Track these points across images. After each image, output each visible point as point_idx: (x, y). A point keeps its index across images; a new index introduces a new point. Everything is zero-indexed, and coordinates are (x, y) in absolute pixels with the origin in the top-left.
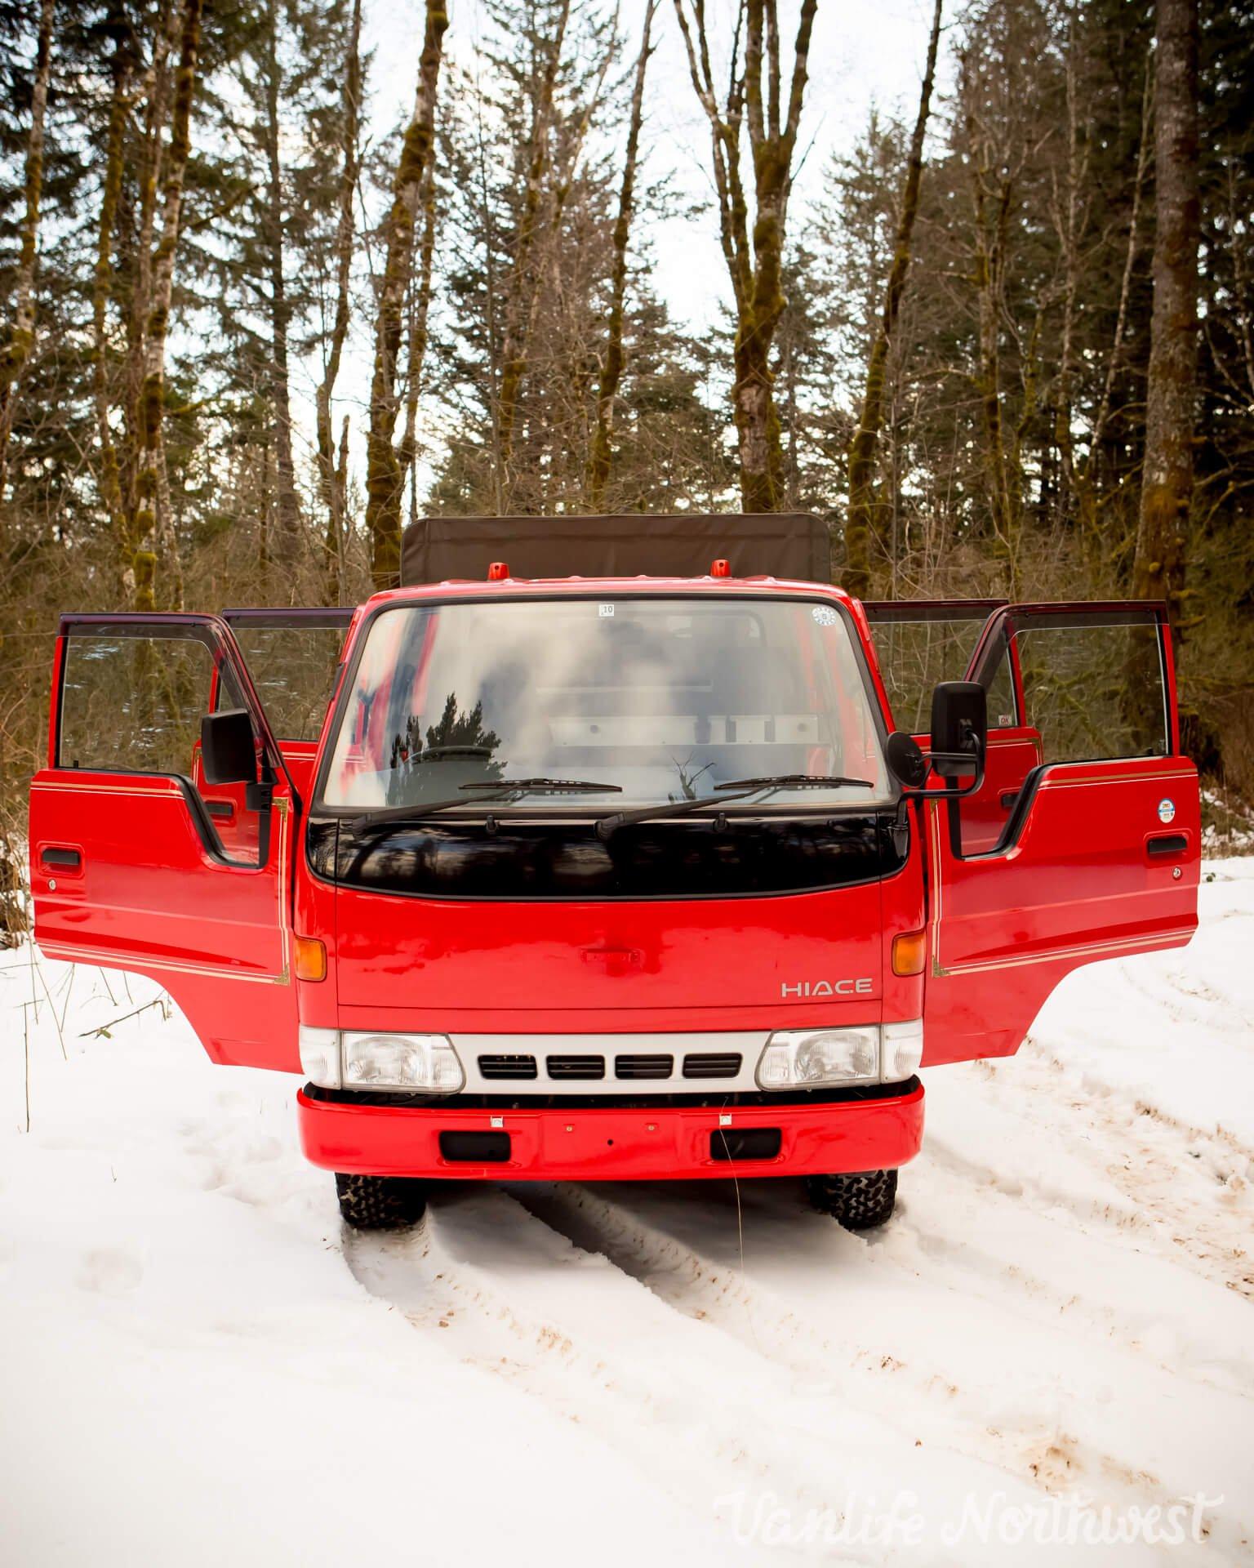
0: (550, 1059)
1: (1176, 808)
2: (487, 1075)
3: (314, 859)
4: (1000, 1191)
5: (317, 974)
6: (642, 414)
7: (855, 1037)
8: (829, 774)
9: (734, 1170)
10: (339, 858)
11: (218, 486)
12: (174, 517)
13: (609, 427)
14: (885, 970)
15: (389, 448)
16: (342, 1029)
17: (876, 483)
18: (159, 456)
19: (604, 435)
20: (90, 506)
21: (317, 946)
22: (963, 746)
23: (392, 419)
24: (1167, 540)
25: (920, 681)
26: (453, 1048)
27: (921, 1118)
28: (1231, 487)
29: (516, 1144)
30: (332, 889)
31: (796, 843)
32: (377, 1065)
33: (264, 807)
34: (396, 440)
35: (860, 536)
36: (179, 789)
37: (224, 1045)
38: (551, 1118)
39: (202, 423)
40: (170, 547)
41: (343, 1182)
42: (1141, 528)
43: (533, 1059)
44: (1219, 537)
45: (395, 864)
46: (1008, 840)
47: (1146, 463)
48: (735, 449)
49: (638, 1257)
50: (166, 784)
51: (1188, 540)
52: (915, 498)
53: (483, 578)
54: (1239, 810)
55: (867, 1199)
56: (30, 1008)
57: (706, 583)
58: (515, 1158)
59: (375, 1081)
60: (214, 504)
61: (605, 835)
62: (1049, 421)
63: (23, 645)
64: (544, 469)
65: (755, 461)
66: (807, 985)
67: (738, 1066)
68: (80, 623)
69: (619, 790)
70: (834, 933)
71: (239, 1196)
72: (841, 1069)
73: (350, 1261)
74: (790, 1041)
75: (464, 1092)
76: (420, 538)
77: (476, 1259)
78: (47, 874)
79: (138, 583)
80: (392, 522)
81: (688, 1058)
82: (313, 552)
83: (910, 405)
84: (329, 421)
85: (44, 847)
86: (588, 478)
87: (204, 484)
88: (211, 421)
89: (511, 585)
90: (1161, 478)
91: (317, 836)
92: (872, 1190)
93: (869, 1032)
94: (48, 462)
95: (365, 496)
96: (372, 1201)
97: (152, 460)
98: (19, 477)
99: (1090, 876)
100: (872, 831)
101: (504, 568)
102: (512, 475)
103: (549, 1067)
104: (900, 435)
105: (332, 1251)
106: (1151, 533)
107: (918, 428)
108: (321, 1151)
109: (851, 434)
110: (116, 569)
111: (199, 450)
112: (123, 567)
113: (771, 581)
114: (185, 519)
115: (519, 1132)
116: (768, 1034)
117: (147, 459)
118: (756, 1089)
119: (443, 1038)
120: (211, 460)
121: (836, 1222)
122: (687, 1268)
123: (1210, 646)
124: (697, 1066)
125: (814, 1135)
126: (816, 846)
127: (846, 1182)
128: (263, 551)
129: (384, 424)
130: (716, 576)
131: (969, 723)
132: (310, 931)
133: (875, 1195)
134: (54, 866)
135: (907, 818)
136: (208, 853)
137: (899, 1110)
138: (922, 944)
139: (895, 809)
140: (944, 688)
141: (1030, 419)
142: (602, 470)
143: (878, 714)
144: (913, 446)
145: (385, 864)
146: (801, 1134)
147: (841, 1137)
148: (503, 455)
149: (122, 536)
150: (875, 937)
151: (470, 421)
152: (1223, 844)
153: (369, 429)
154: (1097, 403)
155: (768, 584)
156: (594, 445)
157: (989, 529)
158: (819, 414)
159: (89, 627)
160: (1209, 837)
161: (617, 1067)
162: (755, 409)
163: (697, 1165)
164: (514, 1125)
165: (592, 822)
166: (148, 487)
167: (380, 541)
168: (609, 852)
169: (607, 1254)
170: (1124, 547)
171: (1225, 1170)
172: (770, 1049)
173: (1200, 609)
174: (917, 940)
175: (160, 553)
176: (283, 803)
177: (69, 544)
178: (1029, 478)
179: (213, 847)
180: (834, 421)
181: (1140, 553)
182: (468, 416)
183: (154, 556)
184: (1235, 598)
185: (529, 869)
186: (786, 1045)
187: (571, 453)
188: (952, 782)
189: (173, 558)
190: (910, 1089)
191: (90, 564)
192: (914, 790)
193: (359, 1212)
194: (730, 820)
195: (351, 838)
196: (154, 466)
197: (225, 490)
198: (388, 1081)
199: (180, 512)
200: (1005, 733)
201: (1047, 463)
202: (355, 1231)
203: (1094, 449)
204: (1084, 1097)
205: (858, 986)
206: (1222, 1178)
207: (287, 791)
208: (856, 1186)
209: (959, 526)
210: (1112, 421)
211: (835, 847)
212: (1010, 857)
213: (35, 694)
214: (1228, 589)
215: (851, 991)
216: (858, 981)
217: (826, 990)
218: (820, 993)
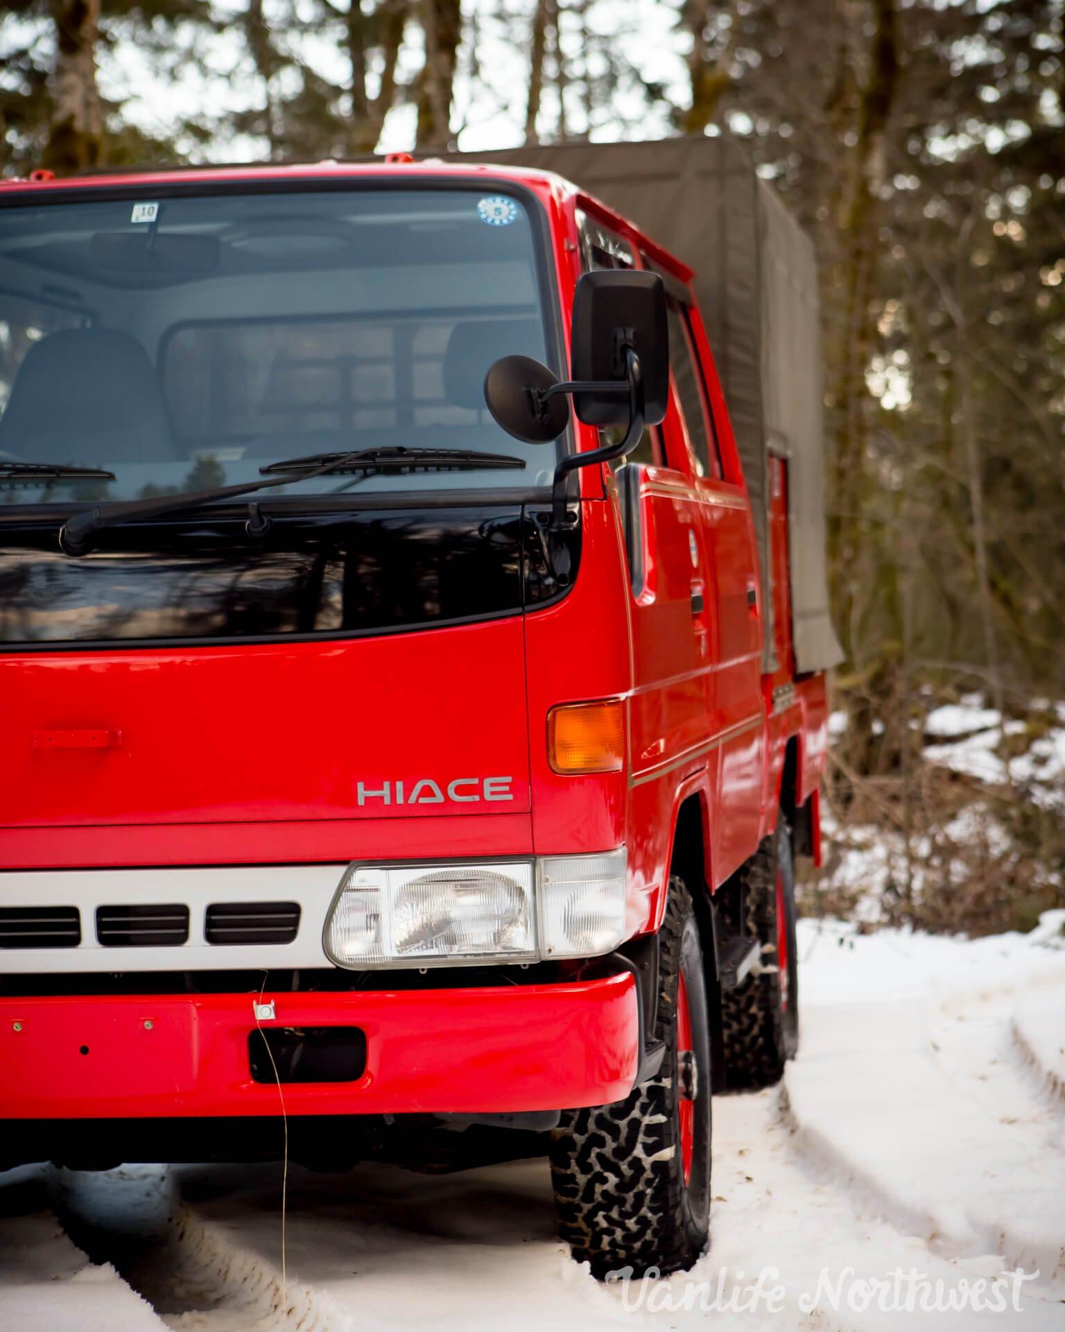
66: (400, 785)
67: (295, 923)
81: (213, 910)
118: (326, 964)
124: (227, 923)
163: (230, 1091)
172: (346, 895)
186: (377, 889)
205: (487, 789)
215: (477, 798)
216: (487, 782)
217: (432, 794)
218: (423, 800)
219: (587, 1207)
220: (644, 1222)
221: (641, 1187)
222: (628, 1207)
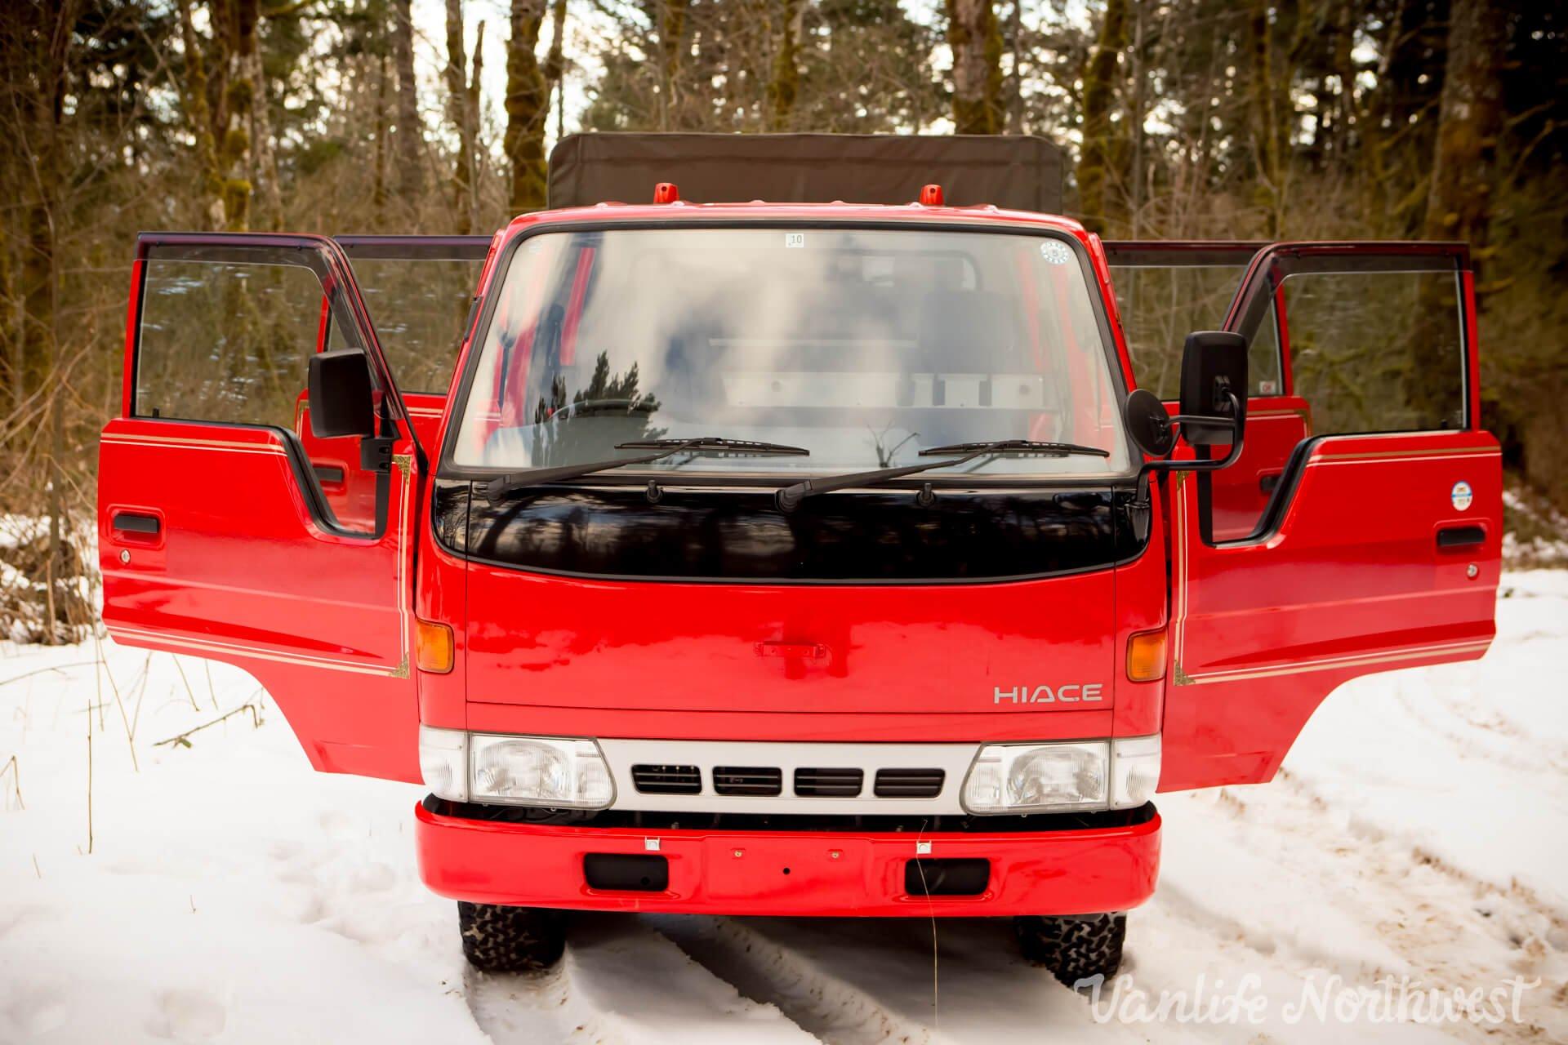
0: (717, 771)
1: (1474, 492)
2: (642, 789)
3: (441, 530)
4: (1248, 946)
5: (443, 665)
6: (837, 29)
7: (1079, 753)
8: (1056, 440)
9: (932, 907)
10: (470, 528)
11: (325, 104)
12: (272, 141)
13: (796, 41)
14: (1119, 677)
15: (532, 59)
16: (471, 731)
17: (1115, 117)
18: (254, 64)
19: (790, 50)
20: (171, 125)
21: (443, 631)
22: (1218, 409)
23: (536, 25)
24: (1468, 187)
25: (1163, 350)
26: (602, 755)
27: (1157, 854)
28: (1549, 127)
29: (675, 870)
30: (461, 565)
31: (1013, 521)
32: (511, 774)
33: (382, 466)
34: (541, 51)
35: (1095, 178)
36: (280, 444)
37: (329, 748)
38: (718, 842)
39: (306, 27)
40: (268, 175)
41: (468, 913)
42: (1435, 174)
43: (697, 770)
44: (1531, 187)
45: (536, 537)
46: (1268, 526)
47: (1445, 93)
48: (947, 74)
49: (815, 1011)
50: (263, 438)
51: (1493, 187)
52: (1161, 136)
53: (649, 201)
54: (1545, 514)
55: (1089, 950)
56: (95, 713)
57: (914, 211)
58: (674, 887)
59: (508, 793)
60: (319, 127)
61: (788, 506)
62: (1327, 44)
63: (87, 288)
64: (717, 93)
65: (972, 85)
66: (1025, 690)
67: (940, 784)
68: (160, 244)
69: (806, 453)
70: (1057, 633)
71: (342, 930)
72: (1062, 791)
73: (474, 1008)
74: (1005, 756)
75: (614, 807)
76: (571, 156)
77: (624, 1009)
78: (118, 544)
79: (229, 216)
80: (536, 149)
81: (881, 773)
82: (440, 185)
83: (1160, 23)
84: (461, 23)
85: (117, 512)
86: (770, 104)
87: (309, 103)
88: (318, 24)
89: (680, 209)
90: (1463, 111)
91: (445, 501)
92: (1096, 939)
93: (1097, 749)
94: (119, 70)
95: (502, 118)
96: (501, 938)
97: (245, 68)
98: (84, 87)
99: (1366, 574)
100: (1106, 509)
101: (673, 189)
102: (681, 97)
103: (716, 781)
104: (1146, 58)
105: (453, 996)
106: (1450, 178)
107: (1169, 50)
108: (441, 876)
109: (1086, 55)
110: (200, 200)
111: (304, 60)
112: (210, 197)
113: (991, 210)
114: (286, 143)
115: (679, 857)
116: (977, 747)
117: (240, 68)
118: (962, 812)
119: (591, 744)
120: (316, 73)
121: (1051, 976)
122: (874, 1025)
123: (1514, 319)
124: (891, 782)
125: (1028, 870)
126: (1037, 526)
127: (1065, 928)
128: (379, 183)
129: (526, 32)
130: (925, 203)
131: (1227, 381)
132: (434, 615)
133: (1100, 945)
134: (127, 535)
135: (1149, 494)
136: (313, 520)
137: (1132, 842)
138: (1163, 647)
139: (1135, 483)
140: (1196, 339)
141: (1304, 40)
142: (787, 93)
143: (1117, 371)
144: (1162, 73)
145: (525, 537)
146: (1015, 868)
147: (1060, 873)
148: (669, 71)
149: (209, 160)
150: (1106, 641)
151: (629, 34)
152: (1525, 555)
153: (509, 37)
154: (1387, 24)
155: (989, 213)
156: (779, 63)
157: (1250, 173)
158: (1047, 31)
159: (173, 249)
160: (1509, 546)
161: (797, 782)
162: (973, 22)
163: (888, 901)
164: (674, 848)
165: (773, 491)
166: (241, 100)
167: (520, 171)
168: (792, 527)
169: (779, 1005)
170: (1414, 197)
171: (1521, 932)
172: (978, 765)
173: (1504, 272)
174: (1157, 641)
175: (254, 182)
176: (405, 462)
177: (144, 169)
178: (1300, 115)
179: (319, 512)
180: (1065, 42)
181: (1434, 201)
182: (626, 30)
183: (247, 184)
184: (1547, 263)
185: (695, 546)
186: (998, 760)
187: (750, 72)
188: (1203, 451)
189: (270, 188)
190: (1144, 817)
191: (170, 193)
192: (1157, 460)
193: (485, 952)
194: (937, 492)
195: (485, 504)
196: (248, 75)
197: (334, 111)
198: (525, 794)
199: (279, 134)
200: (1267, 402)
201: (1324, 96)
202: (480, 974)
203: (1381, 79)
204: (1352, 841)
205: (1085, 693)
206: (1517, 941)
207: (410, 448)
208: (1076, 934)
209: (1214, 170)
210: (1406, 44)
211: (1060, 528)
212: (1271, 545)
213: (102, 347)
214: (1540, 251)
215: (1078, 699)
216: (1086, 687)
217: (1047, 697)
218: (1040, 700)
219: (1064, 945)
220: (1102, 955)
221: (1105, 933)
222: (1093, 946)
